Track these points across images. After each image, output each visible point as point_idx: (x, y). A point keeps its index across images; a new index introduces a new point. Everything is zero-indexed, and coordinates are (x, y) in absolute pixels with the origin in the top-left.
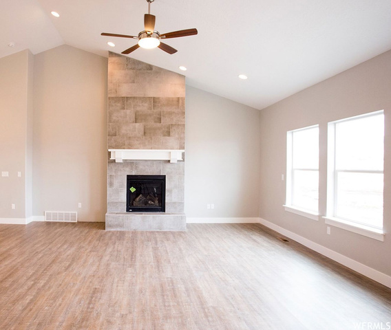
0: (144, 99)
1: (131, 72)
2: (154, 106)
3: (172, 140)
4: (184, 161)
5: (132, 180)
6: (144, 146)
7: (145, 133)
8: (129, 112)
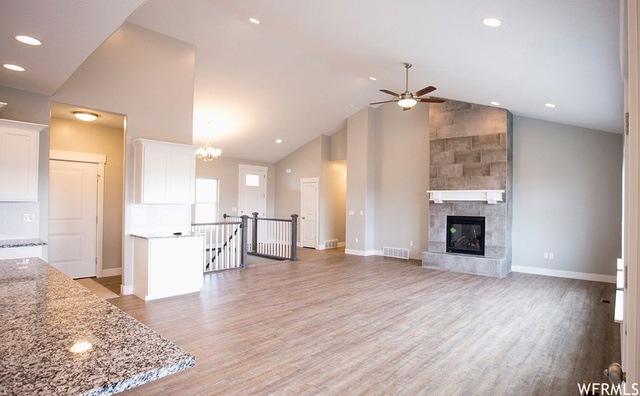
0: (463, 139)
1: (450, 113)
2: (473, 145)
3: (492, 180)
4: (504, 201)
5: (451, 221)
6: (463, 187)
7: (464, 174)
8: (449, 154)
